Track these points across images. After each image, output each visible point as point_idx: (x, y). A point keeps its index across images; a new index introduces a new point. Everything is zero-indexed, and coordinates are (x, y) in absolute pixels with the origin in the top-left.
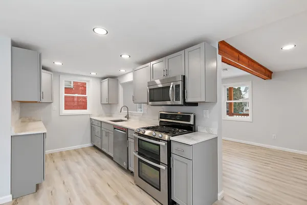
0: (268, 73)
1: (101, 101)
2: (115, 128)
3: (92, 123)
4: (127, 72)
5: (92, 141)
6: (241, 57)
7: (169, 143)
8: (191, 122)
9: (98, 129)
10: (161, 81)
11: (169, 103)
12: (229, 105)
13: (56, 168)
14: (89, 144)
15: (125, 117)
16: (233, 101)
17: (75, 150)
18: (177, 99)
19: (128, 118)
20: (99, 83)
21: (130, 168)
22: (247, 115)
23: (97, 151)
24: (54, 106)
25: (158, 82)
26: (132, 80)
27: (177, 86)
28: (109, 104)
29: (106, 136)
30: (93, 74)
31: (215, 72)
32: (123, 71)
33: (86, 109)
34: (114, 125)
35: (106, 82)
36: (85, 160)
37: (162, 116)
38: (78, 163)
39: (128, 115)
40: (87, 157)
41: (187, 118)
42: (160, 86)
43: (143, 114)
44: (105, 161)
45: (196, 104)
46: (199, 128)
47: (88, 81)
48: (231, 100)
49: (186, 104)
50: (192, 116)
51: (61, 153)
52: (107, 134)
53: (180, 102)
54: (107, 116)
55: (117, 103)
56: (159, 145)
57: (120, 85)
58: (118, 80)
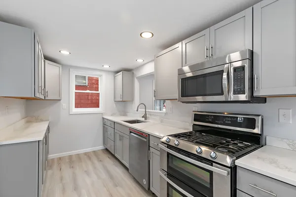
1: (115, 98)
2: (131, 132)
3: (105, 123)
4: (145, 62)
5: (104, 143)
8: (257, 131)
9: (110, 131)
13: (62, 179)
14: (101, 147)
15: (143, 117)
17: (86, 154)
19: (146, 118)
21: (152, 189)
23: (110, 156)
24: (63, 104)
26: (154, 71)
28: (123, 102)
29: (120, 140)
30: (106, 67)
32: (140, 61)
33: (98, 106)
34: (130, 128)
35: (120, 75)
36: (95, 168)
38: (87, 173)
39: (146, 114)
40: (98, 165)
41: (251, 123)
42: (190, 75)
43: (166, 114)
44: (118, 171)
45: (263, 100)
47: (101, 76)
51: (70, 157)
52: (121, 138)
54: (121, 115)
55: (132, 100)
57: (136, 79)
58: (133, 73)
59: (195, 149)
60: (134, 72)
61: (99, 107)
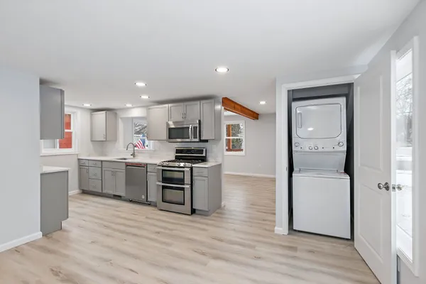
0: (255, 115)
1: (91, 138)
2: (127, 166)
3: (81, 164)
6: (236, 106)
7: (192, 168)
8: (204, 155)
10: (173, 122)
11: (187, 140)
12: (228, 141)
14: (76, 191)
15: (131, 155)
16: (231, 138)
18: (195, 137)
19: (134, 156)
20: (89, 116)
22: (242, 150)
25: (171, 123)
27: (195, 128)
29: (113, 175)
30: (87, 105)
31: (220, 113)
32: (129, 105)
34: (126, 163)
35: (101, 115)
37: (178, 151)
39: (134, 153)
41: (201, 151)
42: (173, 126)
45: (207, 141)
46: (209, 158)
47: (74, 113)
48: (229, 136)
49: (201, 141)
50: (204, 150)
52: (114, 173)
53: (197, 140)
55: (115, 139)
56: (183, 172)
57: (120, 120)
58: (116, 114)
59: (177, 164)
60: (118, 112)
61: (71, 147)
